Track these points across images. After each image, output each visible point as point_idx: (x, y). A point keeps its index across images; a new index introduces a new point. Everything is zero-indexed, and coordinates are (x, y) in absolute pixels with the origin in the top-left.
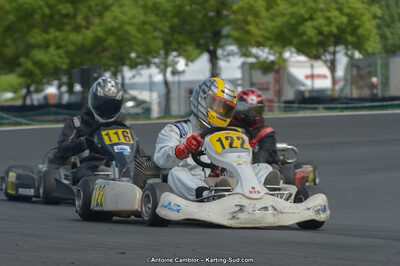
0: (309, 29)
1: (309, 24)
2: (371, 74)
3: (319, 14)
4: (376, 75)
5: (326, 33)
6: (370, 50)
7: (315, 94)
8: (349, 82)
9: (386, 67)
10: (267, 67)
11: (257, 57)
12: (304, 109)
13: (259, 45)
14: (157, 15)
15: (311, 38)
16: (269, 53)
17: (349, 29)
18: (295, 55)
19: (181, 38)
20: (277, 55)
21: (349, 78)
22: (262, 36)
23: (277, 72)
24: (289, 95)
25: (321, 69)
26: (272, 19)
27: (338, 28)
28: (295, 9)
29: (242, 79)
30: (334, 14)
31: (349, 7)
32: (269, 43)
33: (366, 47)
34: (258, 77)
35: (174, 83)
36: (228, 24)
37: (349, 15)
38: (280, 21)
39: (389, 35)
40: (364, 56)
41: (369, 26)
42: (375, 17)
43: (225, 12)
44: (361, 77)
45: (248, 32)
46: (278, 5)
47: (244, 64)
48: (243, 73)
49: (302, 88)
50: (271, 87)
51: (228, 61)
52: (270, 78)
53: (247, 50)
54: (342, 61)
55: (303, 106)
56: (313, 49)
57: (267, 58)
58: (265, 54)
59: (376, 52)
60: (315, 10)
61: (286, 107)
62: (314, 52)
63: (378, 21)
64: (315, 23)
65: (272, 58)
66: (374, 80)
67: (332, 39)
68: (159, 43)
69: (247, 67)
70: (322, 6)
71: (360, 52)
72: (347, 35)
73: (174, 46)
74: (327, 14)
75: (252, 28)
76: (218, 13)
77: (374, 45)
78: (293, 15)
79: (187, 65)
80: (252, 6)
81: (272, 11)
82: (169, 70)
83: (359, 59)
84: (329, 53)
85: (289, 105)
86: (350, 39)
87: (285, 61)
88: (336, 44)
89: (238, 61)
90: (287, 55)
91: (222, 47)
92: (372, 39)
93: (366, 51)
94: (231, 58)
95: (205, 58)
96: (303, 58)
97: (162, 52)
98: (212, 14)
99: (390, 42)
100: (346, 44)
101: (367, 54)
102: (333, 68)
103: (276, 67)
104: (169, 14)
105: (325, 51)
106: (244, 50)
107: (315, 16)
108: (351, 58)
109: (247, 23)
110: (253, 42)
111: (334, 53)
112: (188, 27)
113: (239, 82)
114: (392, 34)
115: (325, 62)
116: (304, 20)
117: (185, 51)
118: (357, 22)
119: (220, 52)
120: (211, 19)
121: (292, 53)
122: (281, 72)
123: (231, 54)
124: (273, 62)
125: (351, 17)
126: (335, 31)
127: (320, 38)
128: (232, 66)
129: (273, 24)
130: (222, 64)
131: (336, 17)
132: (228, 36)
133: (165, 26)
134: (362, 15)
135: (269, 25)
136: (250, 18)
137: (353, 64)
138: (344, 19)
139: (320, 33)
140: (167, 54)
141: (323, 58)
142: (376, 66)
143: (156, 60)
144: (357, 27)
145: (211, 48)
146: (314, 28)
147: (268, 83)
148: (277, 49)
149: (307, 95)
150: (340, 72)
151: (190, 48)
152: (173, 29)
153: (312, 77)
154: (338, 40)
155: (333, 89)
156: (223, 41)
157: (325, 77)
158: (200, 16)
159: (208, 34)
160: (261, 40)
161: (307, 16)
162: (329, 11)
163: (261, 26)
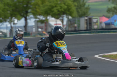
0: (55, 10)
1: (55, 8)
2: (74, 23)
5: (60, 11)
6: (74, 16)
8: (68, 26)
9: (79, 21)
10: (42, 22)
11: (39, 18)
13: (40, 15)
14: (8, 6)
15: (56, 13)
19: (16, 13)
21: (68, 24)
23: (46, 23)
24: (49, 30)
25: (59, 22)
26: (43, 7)
27: (64, 9)
28: (51, 4)
29: (35, 25)
30: (63, 5)
31: (67, 3)
32: (43, 14)
34: (40, 24)
35: (14, 27)
36: (30, 8)
37: (67, 5)
38: (46, 7)
41: (74, 8)
42: (75, 6)
43: (29, 5)
44: (71, 24)
45: (36, 11)
46: (45, 2)
47: (35, 21)
51: (30, 20)
52: (43, 25)
53: (36, 16)
54: (65, 19)
56: (57, 16)
58: (42, 18)
59: (76, 16)
60: (57, 4)
64: (57, 8)
65: (44, 19)
67: (62, 13)
68: (9, 15)
70: (59, 2)
72: (67, 11)
73: (14, 15)
74: (61, 5)
75: (38, 10)
76: (27, 5)
78: (50, 6)
79: (17, 21)
80: (37, 3)
81: (43, 4)
82: (12, 23)
83: (71, 19)
86: (68, 13)
87: (48, 20)
89: (33, 20)
90: (48, 18)
92: (75, 13)
95: (23, 20)
96: (53, 19)
97: (10, 18)
98: (25, 6)
99: (80, 13)
100: (66, 14)
102: (62, 21)
104: (12, 6)
105: (60, 16)
107: (57, 6)
108: (68, 18)
110: (38, 14)
111: (63, 17)
112: (18, 10)
113: (34, 26)
114: (81, 11)
115: (60, 20)
118: (70, 8)
119: (28, 17)
121: (50, 17)
123: (31, 18)
124: (44, 20)
127: (59, 13)
128: (32, 22)
130: (28, 21)
132: (30, 12)
133: (11, 9)
135: (43, 9)
136: (37, 7)
137: (69, 20)
138: (66, 7)
139: (58, 11)
141: (60, 18)
142: (76, 21)
143: (8, 20)
145: (25, 16)
146: (57, 9)
147: (43, 27)
148: (45, 16)
150: (65, 23)
151: (18, 16)
152: (13, 10)
153: (56, 24)
154: (64, 13)
156: (29, 14)
158: (21, 6)
159: (24, 12)
160: (40, 13)
161: (54, 6)
163: (40, 9)
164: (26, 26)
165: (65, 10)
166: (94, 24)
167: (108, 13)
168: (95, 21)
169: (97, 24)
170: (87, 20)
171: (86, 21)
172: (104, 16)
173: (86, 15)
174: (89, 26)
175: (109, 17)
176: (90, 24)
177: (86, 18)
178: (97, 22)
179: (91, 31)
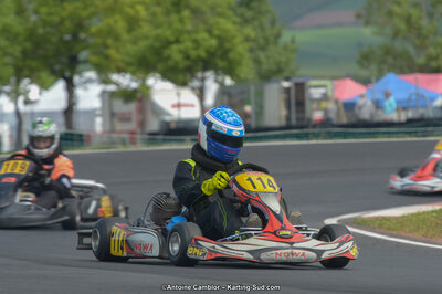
0: (175, 53)
1: (175, 47)
2: (243, 102)
3: (186, 36)
4: (249, 103)
5: (193, 57)
6: (242, 75)
7: (181, 125)
9: (260, 95)
10: (128, 96)
11: (117, 84)
12: (170, 140)
13: (120, 70)
14: (8, 39)
15: (177, 63)
16: (132, 80)
17: (219, 53)
18: (159, 81)
19: (34, 64)
20: (140, 81)
22: (123, 61)
23: (140, 100)
24: (154, 125)
25: (188, 96)
26: (135, 42)
27: (207, 52)
28: (159, 31)
29: (103, 108)
30: (202, 36)
31: (219, 29)
32: (131, 69)
33: (238, 72)
34: (120, 106)
35: (26, 114)
36: (86, 47)
37: (219, 38)
38: (143, 44)
39: (262, 56)
40: (236, 82)
41: (241, 49)
42: (247, 39)
43: (82, 36)
45: (107, 57)
46: (140, 26)
47: (103, 93)
48: (103, 102)
49: (167, 118)
50: (134, 117)
51: (86, 89)
52: (132, 107)
53: (106, 76)
54: (212, 88)
55: (168, 137)
56: (180, 75)
57: (129, 85)
58: (126, 81)
59: (249, 78)
60: (181, 32)
61: (150, 139)
62: (181, 78)
63: (251, 44)
64: (182, 47)
65: (134, 85)
66: (248, 109)
67: (200, 64)
68: (10, 70)
69: (106, 96)
70: (189, 27)
71: (232, 78)
72: (217, 59)
73: (26, 72)
74: (195, 36)
75: (112, 52)
76: (75, 36)
77: (247, 70)
78: (157, 38)
79: (40, 93)
80: (111, 27)
81: (134, 33)
82: (21, 99)
83: (230, 87)
84: (198, 79)
85: (153, 137)
86: (221, 63)
87: (148, 88)
88: (205, 69)
89: (96, 89)
90: (150, 81)
91: (80, 73)
92: (245, 64)
93: (237, 76)
94: (89, 86)
95: (60, 87)
96: (168, 85)
97: (13, 80)
98: (67, 37)
99: (265, 67)
100: (216, 69)
101: (239, 81)
102: (201, 94)
103: (139, 95)
104: (21, 38)
105: (193, 76)
106: (103, 76)
107: (182, 39)
108: (222, 84)
109: (106, 47)
110: (113, 67)
111: (203, 80)
112: (41, 52)
113: (98, 112)
114: (268, 57)
115: (193, 89)
116: (168, 43)
117: (39, 77)
118: (227, 45)
119: (76, 79)
120: (67, 42)
121: (156, 80)
122: (144, 101)
123: (90, 81)
124: (135, 91)
126: (203, 54)
127: (187, 63)
128: (90, 96)
129: (136, 48)
130: (79, 92)
131: (204, 39)
132: (85, 62)
133: (17, 50)
134: (234, 37)
135: (131, 48)
136: (110, 41)
137: (224, 92)
138: (214, 42)
139: (187, 57)
140: (18, 81)
141: (190, 84)
142: (249, 93)
143: (7, 88)
144: (228, 51)
145: (67, 74)
146: (181, 51)
147: (130, 113)
148: (141, 76)
149: (173, 126)
150: (210, 100)
151: (44, 75)
152: (25, 53)
153: (179, 106)
154: (207, 64)
156: (80, 67)
157: (193, 106)
158: (54, 39)
159: (65, 60)
160: (121, 65)
161: (172, 39)
162: (197, 33)
163: (122, 50)
164: (69, 112)
165: (211, 54)
166: (315, 106)
167: (363, 66)
168: (316, 93)
170: (287, 90)
171: (283, 96)
172: (348, 76)
173: (286, 74)
174: (297, 112)
175: (365, 82)
176: (301, 104)
177: (286, 84)
178: (325, 97)
179: (305, 131)
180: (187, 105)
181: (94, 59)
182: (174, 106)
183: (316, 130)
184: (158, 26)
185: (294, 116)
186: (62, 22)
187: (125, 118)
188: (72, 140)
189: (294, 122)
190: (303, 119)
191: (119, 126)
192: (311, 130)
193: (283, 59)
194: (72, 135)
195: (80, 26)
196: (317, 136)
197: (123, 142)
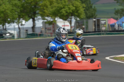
0: (63, 11)
1: (63, 9)
2: (82, 25)
4: (84, 25)
5: (68, 12)
6: (82, 17)
8: (76, 27)
9: (87, 23)
10: (50, 23)
11: (47, 20)
13: (48, 16)
14: (16, 7)
15: (64, 14)
16: (51, 19)
17: (75, 11)
18: (59, 19)
19: (24, 14)
20: (53, 19)
21: (76, 26)
22: (48, 13)
23: (53, 24)
25: (67, 23)
26: (52, 8)
27: (72, 11)
28: (59, 5)
31: (76, 4)
32: (51, 15)
33: (81, 16)
34: (48, 26)
35: (21, 28)
36: (38, 9)
37: (75, 7)
38: (54, 9)
39: (88, 13)
40: (80, 19)
41: (82, 10)
42: (83, 7)
43: (37, 6)
44: (79, 26)
45: (44, 12)
46: (53, 4)
47: (43, 22)
48: (43, 25)
50: (52, 29)
51: (38, 21)
52: (51, 26)
53: (44, 18)
54: (74, 21)
57: (50, 20)
59: (84, 18)
60: (65, 5)
62: (65, 18)
63: (84, 8)
64: (65, 9)
65: (52, 20)
66: (84, 26)
67: (70, 14)
68: (17, 16)
69: (44, 23)
70: (67, 4)
71: (79, 18)
73: (21, 16)
75: (46, 11)
76: (35, 6)
77: (83, 16)
78: (58, 7)
79: (25, 22)
80: (45, 4)
81: (51, 6)
82: (20, 24)
84: (70, 18)
86: (76, 14)
87: (56, 21)
88: (72, 16)
89: (41, 21)
90: (56, 19)
91: (36, 17)
92: (83, 14)
93: (81, 18)
94: (39, 20)
95: (31, 20)
96: (61, 20)
97: (18, 19)
98: (33, 7)
99: (88, 15)
100: (75, 16)
101: (81, 19)
102: (71, 23)
103: (53, 23)
104: (20, 7)
105: (68, 18)
106: (43, 18)
107: (65, 7)
108: (76, 20)
109: (44, 9)
110: (46, 15)
111: (71, 18)
112: (26, 11)
113: (42, 28)
114: (89, 12)
115: (68, 21)
117: (25, 18)
118: (78, 9)
120: (33, 8)
121: (58, 19)
122: (55, 24)
125: (76, 7)
126: (71, 11)
127: (67, 14)
128: (39, 23)
129: (52, 10)
130: (36, 22)
131: (71, 7)
132: (38, 13)
133: (19, 10)
134: (80, 7)
135: (51, 10)
136: (45, 8)
137: (77, 22)
138: (74, 8)
139: (67, 12)
140: (19, 19)
142: (84, 22)
143: (16, 21)
144: (78, 10)
145: (33, 17)
146: (65, 11)
147: (51, 28)
148: (53, 17)
150: (73, 24)
151: (27, 17)
152: (21, 11)
154: (72, 14)
155: (71, 30)
156: (36, 15)
157: (68, 26)
158: (29, 7)
159: (32, 13)
160: (48, 14)
161: (62, 7)
162: (69, 6)
163: (48, 10)
164: (33, 27)
166: (102, 26)
167: (116, 15)
168: (103, 22)
169: (105, 25)
170: (95, 21)
171: (94, 23)
172: (112, 18)
173: (94, 17)
174: (97, 27)
175: (117, 19)
176: (98, 25)
177: (94, 20)
178: (105, 23)
179: (100, 33)
180: (66, 26)
181: (40, 13)
182: (63, 26)
183: (103, 33)
184: (58, 4)
185: (96, 29)
186: (31, 2)
187: (49, 29)
188: (35, 35)
189: (97, 30)
190: (99, 29)
191: (47, 32)
192: (102, 33)
193: (93, 13)
194: (34, 34)
195: (37, 3)
196: (103, 34)
197: (49, 36)
